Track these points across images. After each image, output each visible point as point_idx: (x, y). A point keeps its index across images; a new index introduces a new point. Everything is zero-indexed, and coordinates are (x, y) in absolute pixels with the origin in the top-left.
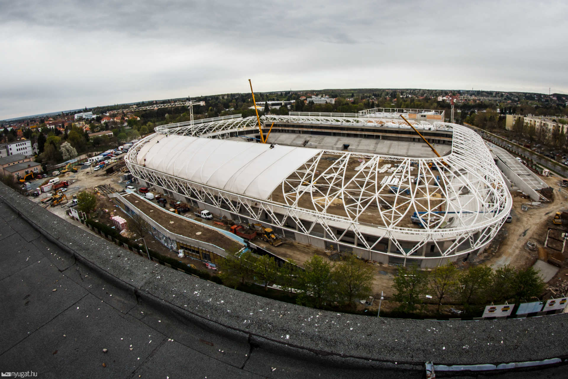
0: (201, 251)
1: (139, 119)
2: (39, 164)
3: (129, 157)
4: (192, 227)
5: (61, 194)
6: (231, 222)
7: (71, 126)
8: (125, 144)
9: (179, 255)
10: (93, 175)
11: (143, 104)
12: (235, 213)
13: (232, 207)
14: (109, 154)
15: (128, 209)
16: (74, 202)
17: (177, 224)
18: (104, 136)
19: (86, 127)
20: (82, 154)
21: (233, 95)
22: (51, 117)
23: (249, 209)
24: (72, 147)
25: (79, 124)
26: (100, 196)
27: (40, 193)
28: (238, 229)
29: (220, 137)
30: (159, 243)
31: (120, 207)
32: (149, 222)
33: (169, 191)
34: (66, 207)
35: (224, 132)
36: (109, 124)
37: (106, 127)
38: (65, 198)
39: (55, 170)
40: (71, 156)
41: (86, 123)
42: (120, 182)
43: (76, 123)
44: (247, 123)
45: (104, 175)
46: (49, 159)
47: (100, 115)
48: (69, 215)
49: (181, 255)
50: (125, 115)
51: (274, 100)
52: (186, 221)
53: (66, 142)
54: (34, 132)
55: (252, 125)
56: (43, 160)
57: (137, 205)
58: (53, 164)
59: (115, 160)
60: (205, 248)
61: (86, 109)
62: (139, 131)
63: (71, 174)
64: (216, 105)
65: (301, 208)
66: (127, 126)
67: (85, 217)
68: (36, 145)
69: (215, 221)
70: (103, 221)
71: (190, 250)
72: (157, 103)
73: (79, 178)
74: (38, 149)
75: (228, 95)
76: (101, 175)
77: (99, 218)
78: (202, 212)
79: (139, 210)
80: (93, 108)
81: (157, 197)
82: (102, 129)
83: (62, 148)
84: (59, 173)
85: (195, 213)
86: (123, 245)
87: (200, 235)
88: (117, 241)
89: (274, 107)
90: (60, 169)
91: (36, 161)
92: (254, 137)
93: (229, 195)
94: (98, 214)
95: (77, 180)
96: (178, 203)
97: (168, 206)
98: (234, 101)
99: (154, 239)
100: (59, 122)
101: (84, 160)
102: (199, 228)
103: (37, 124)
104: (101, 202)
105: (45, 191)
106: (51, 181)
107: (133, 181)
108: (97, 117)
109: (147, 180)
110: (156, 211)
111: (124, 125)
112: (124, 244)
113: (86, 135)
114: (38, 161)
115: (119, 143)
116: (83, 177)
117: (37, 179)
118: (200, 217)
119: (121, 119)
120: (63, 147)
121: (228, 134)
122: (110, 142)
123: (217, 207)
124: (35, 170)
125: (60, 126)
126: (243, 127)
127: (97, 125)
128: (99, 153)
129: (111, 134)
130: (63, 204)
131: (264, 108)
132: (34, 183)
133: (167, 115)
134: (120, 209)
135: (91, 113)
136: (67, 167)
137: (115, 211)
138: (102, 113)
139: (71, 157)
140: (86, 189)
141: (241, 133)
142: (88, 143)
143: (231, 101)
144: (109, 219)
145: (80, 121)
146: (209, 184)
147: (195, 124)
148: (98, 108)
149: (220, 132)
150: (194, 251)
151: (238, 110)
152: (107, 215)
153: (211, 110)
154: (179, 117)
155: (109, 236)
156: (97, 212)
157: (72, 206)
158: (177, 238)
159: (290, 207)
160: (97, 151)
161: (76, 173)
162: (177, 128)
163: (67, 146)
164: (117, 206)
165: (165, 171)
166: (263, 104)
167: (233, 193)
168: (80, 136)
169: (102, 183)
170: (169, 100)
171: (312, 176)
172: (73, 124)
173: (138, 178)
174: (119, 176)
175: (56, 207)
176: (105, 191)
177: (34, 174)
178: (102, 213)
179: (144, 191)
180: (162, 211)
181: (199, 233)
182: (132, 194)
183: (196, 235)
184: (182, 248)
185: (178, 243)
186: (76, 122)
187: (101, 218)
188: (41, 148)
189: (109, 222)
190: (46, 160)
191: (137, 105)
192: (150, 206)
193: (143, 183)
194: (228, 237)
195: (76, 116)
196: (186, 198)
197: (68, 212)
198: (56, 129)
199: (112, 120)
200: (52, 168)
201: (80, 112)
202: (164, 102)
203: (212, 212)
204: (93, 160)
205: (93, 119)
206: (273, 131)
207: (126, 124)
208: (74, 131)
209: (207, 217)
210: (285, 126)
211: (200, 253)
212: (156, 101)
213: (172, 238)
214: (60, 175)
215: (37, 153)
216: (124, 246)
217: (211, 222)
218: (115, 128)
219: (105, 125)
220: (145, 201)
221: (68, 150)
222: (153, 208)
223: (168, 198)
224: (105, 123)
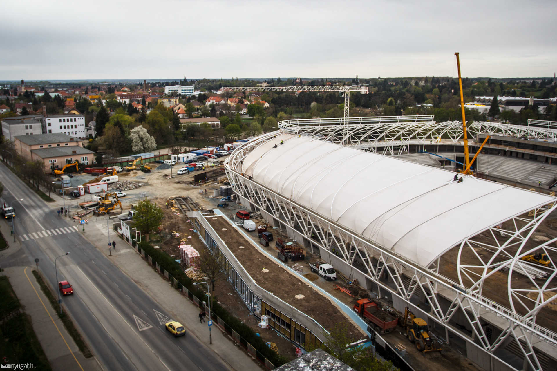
0: (293, 326)
1: (267, 105)
2: (91, 152)
3: (231, 161)
4: (293, 285)
5: (115, 199)
6: (364, 293)
7: (157, 103)
8: (236, 141)
9: (260, 323)
10: (173, 180)
11: (279, 82)
12: (372, 279)
13: (370, 268)
14: (206, 153)
15: (208, 238)
16: (130, 213)
17: (273, 274)
18: (205, 125)
19: (179, 109)
20: (164, 148)
21: (435, 80)
22: (126, 86)
23: (396, 278)
24: (148, 135)
25: (170, 101)
26: (174, 212)
27: (82, 193)
28: (369, 306)
29: (392, 152)
30: (238, 298)
31: (199, 233)
32: (232, 263)
33: (281, 224)
34: (116, 219)
35: (399, 143)
36: (217, 108)
37: (212, 112)
38: (118, 206)
39: (115, 164)
40: (145, 148)
41: (180, 102)
42: (211, 196)
43: (165, 100)
44: (445, 131)
45: (191, 183)
46: (110, 147)
47: (207, 92)
48: (117, 230)
49: (263, 324)
50: (245, 96)
51: (514, 94)
52: (288, 273)
53: (141, 126)
54: (94, 105)
55: (453, 137)
56: (100, 148)
57: (222, 235)
58: (114, 156)
59: (214, 163)
60: (300, 322)
61: (185, 80)
62: (262, 124)
63: (140, 173)
64: (401, 95)
65: (484, 299)
66: (246, 114)
67: (138, 237)
68: (92, 124)
69: (339, 284)
70: (166, 248)
71: (278, 319)
72: (302, 82)
73: (150, 182)
74: (95, 130)
75: (426, 79)
76: (186, 183)
77: (162, 243)
78: (321, 266)
79: (223, 242)
80: (197, 80)
81: (260, 229)
82: (205, 114)
83: (132, 134)
84: (121, 170)
85: (310, 265)
86: (182, 288)
87: (301, 299)
88: (176, 281)
89: (511, 108)
90: (124, 164)
91: (89, 148)
92: (452, 159)
93: (368, 247)
94: (162, 237)
95: (147, 184)
96: (290, 244)
97: (273, 245)
98: (436, 90)
99: (233, 291)
100: (138, 95)
101: (165, 157)
102: (303, 288)
103: (102, 94)
104: (174, 221)
105: (90, 192)
106: (105, 178)
107: (232, 198)
108: (200, 94)
109: (252, 201)
110: (249, 249)
111: (242, 112)
112: (184, 287)
113: (175, 120)
114: (92, 147)
115: (226, 139)
116: (155, 181)
117: (84, 174)
118: (317, 272)
119: (238, 102)
120: (135, 133)
121: (407, 146)
122: (213, 135)
123: (347, 263)
124: (83, 159)
125: (138, 102)
126: (436, 138)
127: (198, 107)
128: (191, 149)
129: (217, 125)
130: (113, 214)
131: (489, 107)
132: (77, 179)
133: (313, 104)
134: (199, 236)
135: (192, 87)
136: (135, 163)
137: (190, 237)
138: (210, 89)
139: (146, 150)
140: (157, 198)
141: (431, 149)
142: (177, 132)
143: (430, 91)
144: (177, 248)
145: (171, 98)
146: (341, 223)
147: (349, 124)
148: (205, 81)
149: (392, 143)
150: (283, 322)
151: (439, 107)
152: (175, 240)
153: (391, 103)
154: (332, 110)
155: (165, 271)
156: (162, 235)
157: (123, 220)
158: (264, 296)
159: (465, 292)
160: (189, 147)
161: (147, 174)
162: (316, 127)
163: (141, 133)
164: (195, 231)
165: (279, 191)
166: (489, 101)
167: (375, 244)
168: (164, 120)
169: (184, 194)
170: (322, 79)
171: (521, 244)
172: (160, 101)
173: (240, 195)
174: (213, 188)
175: (101, 217)
176: (184, 207)
177: (80, 165)
178: (169, 236)
179: (244, 216)
180: (257, 251)
181: (300, 297)
182: (221, 217)
183: (295, 299)
184: (268, 313)
185: (263, 304)
186: (165, 98)
187: (166, 243)
188: (100, 130)
189: (174, 251)
190: (104, 147)
191: (269, 83)
192: (241, 240)
193: (246, 203)
194: (345, 315)
195: (167, 90)
196: (304, 238)
197: (116, 227)
198: (130, 105)
199: (223, 102)
200: (111, 161)
201: (174, 83)
202: (313, 82)
203: (339, 269)
204: (179, 158)
205: (194, 97)
206: (486, 151)
207: (245, 111)
208: (157, 112)
209: (328, 275)
210: (518, 145)
211: (292, 329)
212: (301, 79)
213: (257, 294)
214: (122, 173)
215: (94, 136)
216: (182, 291)
217: (331, 285)
218: (225, 115)
219: (210, 109)
220: (236, 231)
221: (142, 139)
222: (245, 243)
223: (278, 233)
224: (212, 106)
